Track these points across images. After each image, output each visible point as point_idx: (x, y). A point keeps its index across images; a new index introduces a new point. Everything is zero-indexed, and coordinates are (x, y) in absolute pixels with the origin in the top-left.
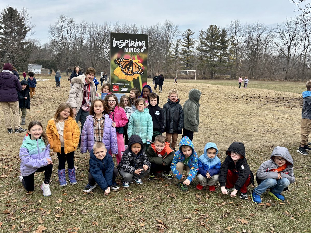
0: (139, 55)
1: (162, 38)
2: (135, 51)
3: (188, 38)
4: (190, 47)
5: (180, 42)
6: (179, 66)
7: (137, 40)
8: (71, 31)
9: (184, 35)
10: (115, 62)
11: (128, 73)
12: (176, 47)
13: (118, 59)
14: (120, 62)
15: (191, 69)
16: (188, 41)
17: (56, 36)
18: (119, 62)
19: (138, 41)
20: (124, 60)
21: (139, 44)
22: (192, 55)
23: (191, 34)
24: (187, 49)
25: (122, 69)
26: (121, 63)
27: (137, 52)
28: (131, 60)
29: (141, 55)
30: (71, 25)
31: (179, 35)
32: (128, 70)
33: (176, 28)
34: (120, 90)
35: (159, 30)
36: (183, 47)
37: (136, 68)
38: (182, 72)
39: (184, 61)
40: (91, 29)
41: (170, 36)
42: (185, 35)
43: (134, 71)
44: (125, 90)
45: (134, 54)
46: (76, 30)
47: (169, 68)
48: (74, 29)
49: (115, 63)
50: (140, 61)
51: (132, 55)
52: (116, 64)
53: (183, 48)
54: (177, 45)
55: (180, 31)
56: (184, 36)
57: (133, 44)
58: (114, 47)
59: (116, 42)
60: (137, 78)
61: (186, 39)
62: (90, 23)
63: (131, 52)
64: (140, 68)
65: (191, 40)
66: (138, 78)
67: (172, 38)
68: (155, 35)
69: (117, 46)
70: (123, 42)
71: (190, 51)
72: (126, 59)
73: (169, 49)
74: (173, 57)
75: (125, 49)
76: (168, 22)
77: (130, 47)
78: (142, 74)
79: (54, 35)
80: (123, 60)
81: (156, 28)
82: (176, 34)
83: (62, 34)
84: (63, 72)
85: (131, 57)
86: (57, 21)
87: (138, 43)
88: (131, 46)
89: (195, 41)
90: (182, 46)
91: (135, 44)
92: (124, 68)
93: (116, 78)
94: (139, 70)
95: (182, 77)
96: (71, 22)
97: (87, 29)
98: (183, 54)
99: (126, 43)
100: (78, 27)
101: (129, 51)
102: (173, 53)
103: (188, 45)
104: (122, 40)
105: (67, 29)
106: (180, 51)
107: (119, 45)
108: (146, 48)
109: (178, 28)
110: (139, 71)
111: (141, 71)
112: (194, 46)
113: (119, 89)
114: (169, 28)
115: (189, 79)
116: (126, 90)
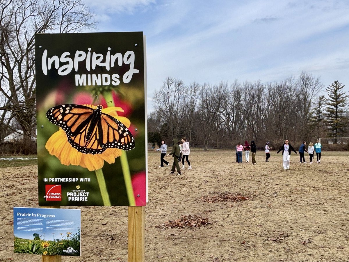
0: (118, 92)
1: (298, 96)
2: (106, 81)
3: (335, 94)
4: (339, 106)
5: (324, 99)
6: (323, 132)
7: (109, 49)
8: (179, 95)
9: (329, 89)
10: (51, 116)
11: (89, 147)
12: (318, 107)
13: (57, 107)
14: (64, 115)
15: (343, 136)
16: (336, 97)
17: (161, 103)
18: (60, 117)
19: (113, 53)
20: (76, 111)
21: (117, 61)
22: (343, 117)
23: (340, 87)
24: (335, 109)
25: (71, 134)
26: (66, 118)
27: (113, 83)
28: (95, 108)
29: (123, 93)
30: (179, 88)
31: (321, 90)
32: (88, 137)
33: (317, 80)
34: (65, 199)
35: (293, 85)
36: (328, 106)
37: (111, 130)
38: (329, 140)
39: (331, 125)
40: (204, 91)
41: (308, 92)
42: (331, 90)
43: (105, 141)
44: (81, 199)
45: (102, 90)
46: (184, 94)
47: (309, 135)
48: (182, 93)
49: (50, 119)
50: (123, 111)
51: (96, 94)
52: (53, 122)
53: (328, 108)
54: (320, 104)
55: (322, 84)
56: (329, 91)
57: (98, 63)
58: (45, 73)
59: (50, 61)
60: (113, 161)
61: (333, 94)
62: (202, 85)
63: (94, 84)
64: (124, 131)
65: (339, 96)
66: (118, 159)
67: (311, 95)
68: (287, 93)
69: (53, 71)
70: (69, 60)
71: (339, 111)
72: (79, 107)
73: (308, 110)
74: (314, 121)
75: (77, 76)
76: (305, 75)
77: (92, 72)
78: (129, 148)
79: (159, 102)
80: (71, 109)
81: (288, 83)
82: (317, 89)
83: (169, 100)
84: (170, 146)
85: (95, 100)
86: (163, 85)
87: (114, 58)
88: (94, 68)
89: (347, 96)
90: (326, 104)
91: (104, 61)
92: (75, 134)
93: (52, 164)
94: (121, 136)
95: (329, 148)
96: (179, 84)
97: (198, 92)
98: (329, 116)
99: (77, 59)
100: (187, 90)
101: (89, 84)
102: (314, 115)
103: (335, 103)
104: (68, 54)
105: (174, 93)
106: (325, 112)
107: (60, 67)
108: (137, 71)
109: (319, 81)
110: (119, 141)
111: (126, 138)
112: (345, 104)
113: (64, 195)
114: (307, 82)
115: (340, 150)
116: (83, 196)
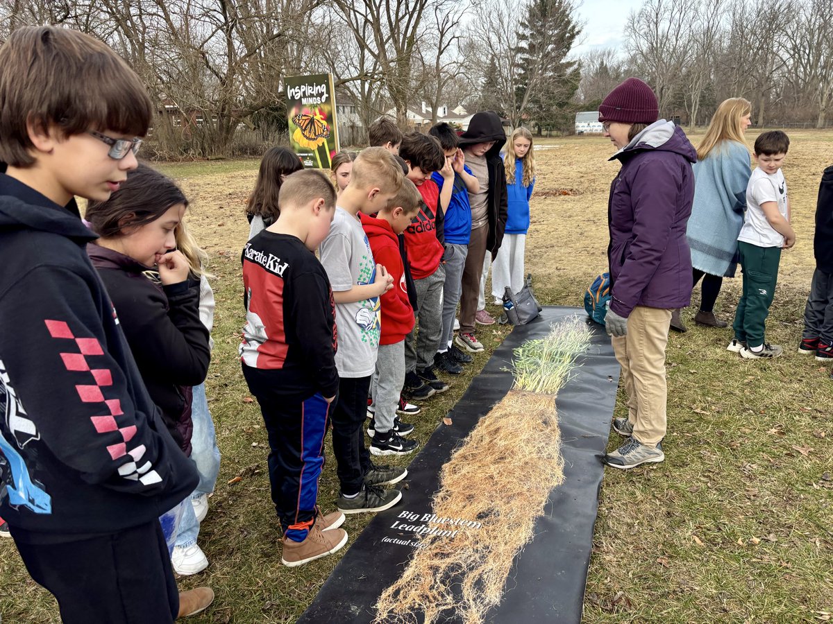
0: (320, 107)
2: (315, 101)
8: (682, 15)
10: (294, 121)
11: (311, 137)
14: (299, 120)
17: (641, 36)
18: (297, 121)
19: (316, 86)
20: (304, 118)
26: (300, 122)
27: (318, 102)
28: (312, 116)
29: (323, 108)
32: (310, 132)
37: (319, 128)
43: (317, 134)
45: (314, 106)
46: (692, 13)
48: (689, 11)
49: (294, 123)
50: (323, 117)
57: (311, 91)
58: (290, 98)
59: (291, 91)
60: (321, 145)
64: (324, 128)
69: (293, 97)
70: (299, 90)
72: (305, 116)
75: (303, 99)
77: (309, 97)
78: (327, 137)
79: (637, 35)
80: (302, 117)
83: (657, 30)
87: (317, 88)
92: (304, 131)
93: (297, 146)
94: (323, 131)
99: (303, 90)
101: (308, 103)
104: (298, 87)
105: (670, 12)
107: (295, 94)
108: (327, 95)
110: (323, 134)
111: (326, 132)
